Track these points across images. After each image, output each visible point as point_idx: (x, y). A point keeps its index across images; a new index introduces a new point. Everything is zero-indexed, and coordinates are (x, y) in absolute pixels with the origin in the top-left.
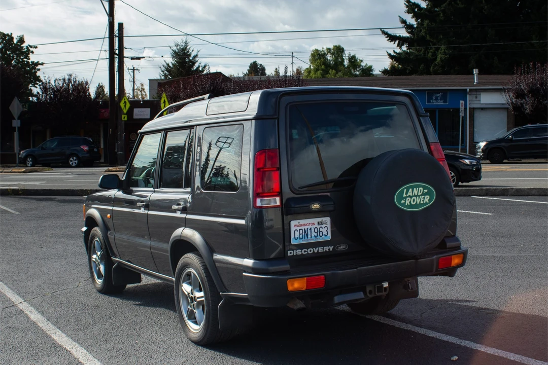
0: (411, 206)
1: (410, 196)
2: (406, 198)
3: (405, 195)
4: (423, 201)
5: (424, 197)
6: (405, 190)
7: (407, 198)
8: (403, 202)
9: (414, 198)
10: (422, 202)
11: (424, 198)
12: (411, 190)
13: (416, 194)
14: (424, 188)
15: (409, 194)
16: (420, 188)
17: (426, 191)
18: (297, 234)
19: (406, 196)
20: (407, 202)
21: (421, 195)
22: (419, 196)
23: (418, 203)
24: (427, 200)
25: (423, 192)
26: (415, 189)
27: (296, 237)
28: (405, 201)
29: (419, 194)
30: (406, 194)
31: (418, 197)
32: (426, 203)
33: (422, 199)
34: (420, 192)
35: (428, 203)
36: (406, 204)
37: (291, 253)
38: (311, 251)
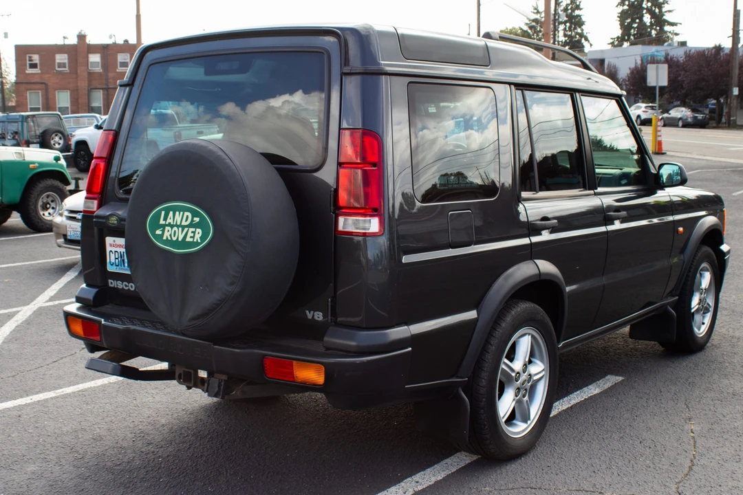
0: (176, 244)
1: (169, 225)
2: (164, 226)
3: (162, 222)
4: (193, 237)
5: (194, 230)
6: (163, 213)
7: (167, 228)
8: (158, 232)
9: (175, 228)
10: (188, 239)
11: (194, 232)
12: (171, 213)
13: (178, 223)
14: (195, 214)
15: (168, 221)
16: (186, 214)
17: (197, 219)
18: (113, 256)
19: (164, 223)
20: (167, 235)
21: (188, 226)
22: (183, 227)
23: (180, 239)
24: (198, 237)
25: (192, 221)
26: (177, 213)
27: (113, 261)
28: (163, 231)
29: (184, 223)
30: (165, 219)
31: (180, 229)
32: (197, 244)
33: (190, 234)
34: (186, 221)
35: (200, 244)
36: (165, 238)
37: (112, 283)
38: (131, 287)
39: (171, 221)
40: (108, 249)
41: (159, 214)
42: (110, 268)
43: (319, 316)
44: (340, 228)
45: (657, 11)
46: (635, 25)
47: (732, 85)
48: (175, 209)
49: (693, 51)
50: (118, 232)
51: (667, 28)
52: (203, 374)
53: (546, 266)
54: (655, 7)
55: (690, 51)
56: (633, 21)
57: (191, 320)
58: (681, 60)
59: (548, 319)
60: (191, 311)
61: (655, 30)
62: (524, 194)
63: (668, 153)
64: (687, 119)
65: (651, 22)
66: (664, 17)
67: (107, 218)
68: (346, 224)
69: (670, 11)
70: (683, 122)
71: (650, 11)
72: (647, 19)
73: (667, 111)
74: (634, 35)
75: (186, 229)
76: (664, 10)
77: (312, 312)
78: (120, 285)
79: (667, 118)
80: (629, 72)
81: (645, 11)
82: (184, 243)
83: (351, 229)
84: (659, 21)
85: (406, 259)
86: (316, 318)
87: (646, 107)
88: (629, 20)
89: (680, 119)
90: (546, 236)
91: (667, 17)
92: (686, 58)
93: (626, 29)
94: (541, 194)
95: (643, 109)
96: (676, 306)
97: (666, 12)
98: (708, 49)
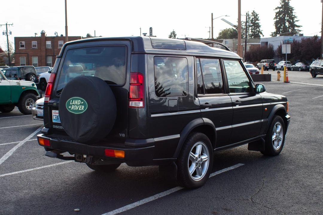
0: (76, 111)
1: (73, 105)
3: (71, 104)
4: (81, 109)
5: (81, 106)
6: (71, 100)
7: (73, 106)
8: (70, 107)
9: (75, 106)
10: (80, 109)
11: (81, 107)
12: (74, 101)
13: (76, 104)
14: (82, 101)
15: (73, 103)
16: (79, 101)
17: (82, 103)
20: (72, 108)
21: (80, 105)
22: (78, 105)
23: (77, 109)
24: (83, 108)
25: (81, 103)
26: (76, 100)
27: (55, 118)
28: (71, 107)
29: (78, 104)
30: (72, 103)
31: (77, 106)
32: (82, 111)
33: (80, 108)
34: (79, 103)
35: (84, 111)
36: (72, 109)
37: (54, 126)
38: (61, 127)
39: (74, 103)
40: (53, 114)
41: (70, 100)
42: (54, 121)
43: (124, 135)
44: (130, 105)
45: (291, 21)
46: (282, 27)
47: (322, 53)
48: (75, 99)
49: (305, 38)
50: (56, 108)
51: (296, 28)
52: (85, 156)
53: (207, 120)
54: (291, 19)
55: (304, 38)
56: (281, 25)
57: (80, 136)
58: (300, 42)
59: (208, 139)
60: (81, 133)
61: (291, 29)
62: (199, 95)
63: (291, 82)
64: (302, 67)
65: (289, 26)
66: (295, 24)
67: (52, 103)
68: (132, 104)
69: (297, 21)
70: (301, 69)
71: (288, 21)
72: (287, 24)
73: (294, 64)
74: (281, 31)
75: (79, 106)
76: (294, 20)
77: (121, 134)
78: (57, 127)
79: (294, 67)
80: (278, 47)
81: (286, 21)
82: (78, 111)
83: (133, 105)
84: (293, 25)
85: (152, 116)
86: (123, 136)
87: (285, 63)
88: (279, 25)
89: (300, 67)
90: (207, 110)
91: (296, 23)
92: (302, 41)
93: (278, 29)
94: (206, 95)
95: (284, 63)
96: (265, 138)
97: (295, 21)
98: (312, 37)
